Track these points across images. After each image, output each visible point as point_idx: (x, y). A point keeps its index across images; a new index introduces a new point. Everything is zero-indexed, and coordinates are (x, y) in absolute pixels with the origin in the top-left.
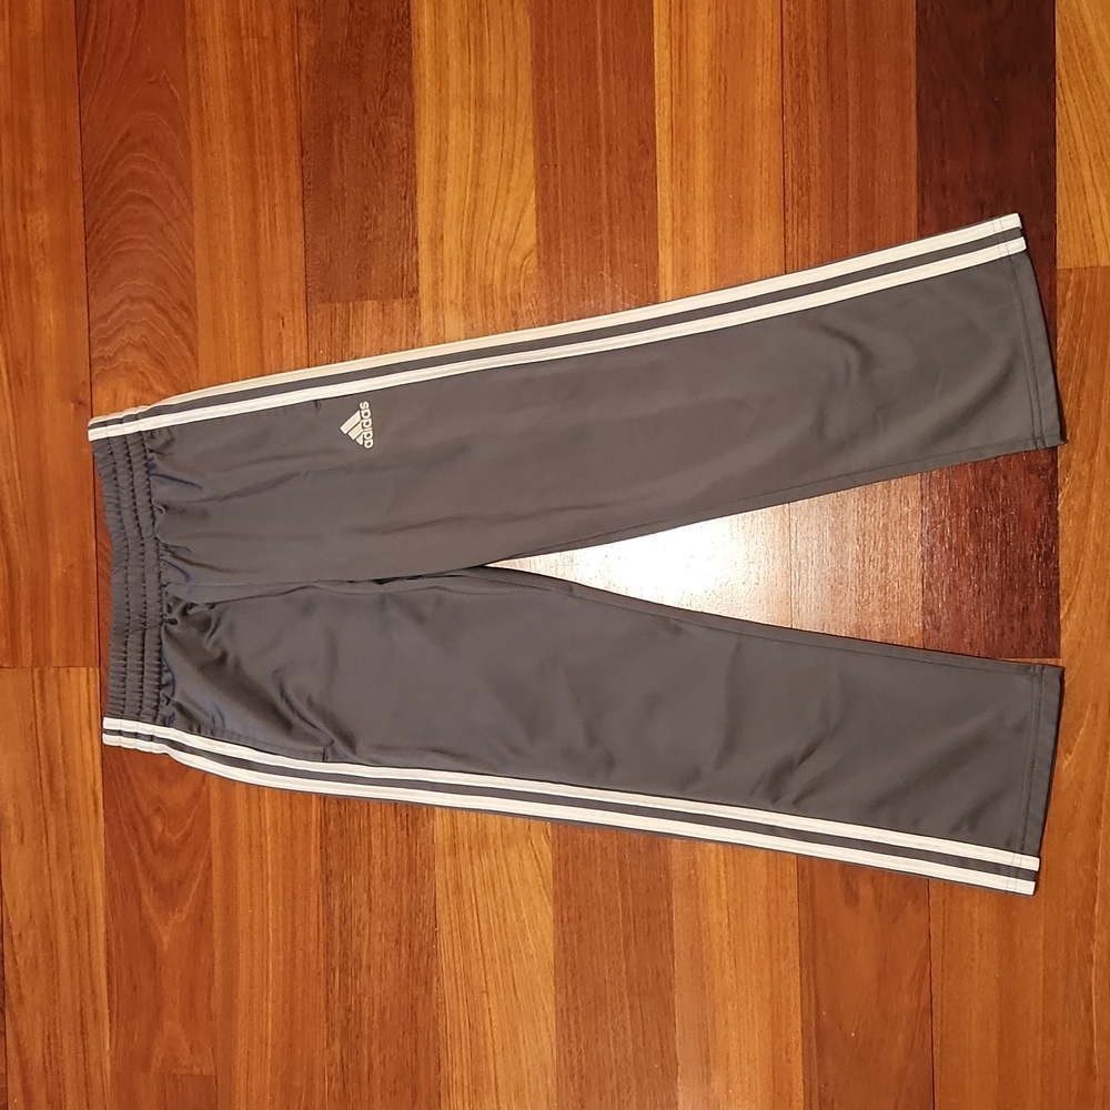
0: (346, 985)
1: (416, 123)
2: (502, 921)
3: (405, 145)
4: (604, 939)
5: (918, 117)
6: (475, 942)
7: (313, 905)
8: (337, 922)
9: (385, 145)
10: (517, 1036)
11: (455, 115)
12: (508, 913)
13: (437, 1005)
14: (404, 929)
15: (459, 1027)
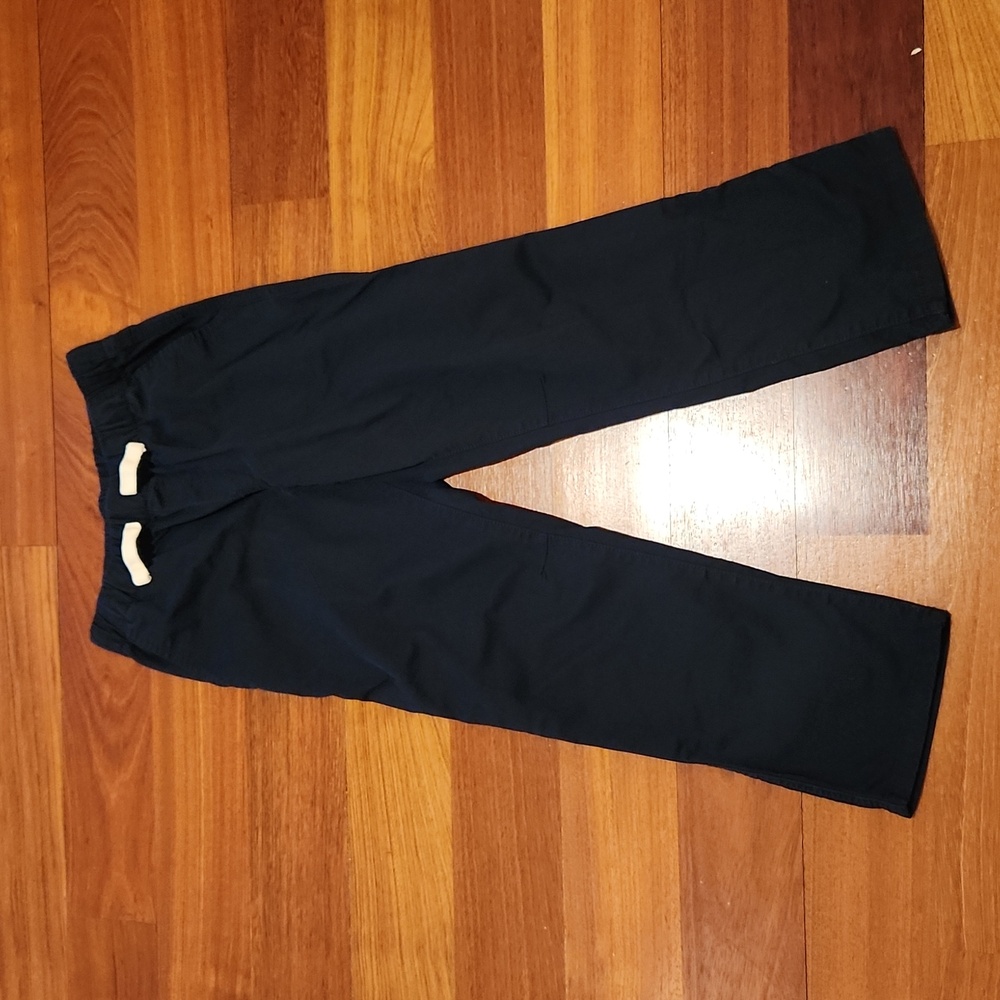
0: (267, 843)
1: (326, 32)
2: (405, 785)
3: (317, 53)
4: (497, 806)
6: (381, 805)
7: (239, 767)
8: (259, 784)
9: (299, 53)
10: (418, 895)
11: (361, 22)
12: (410, 778)
13: (347, 864)
14: (318, 792)
15: (367, 885)
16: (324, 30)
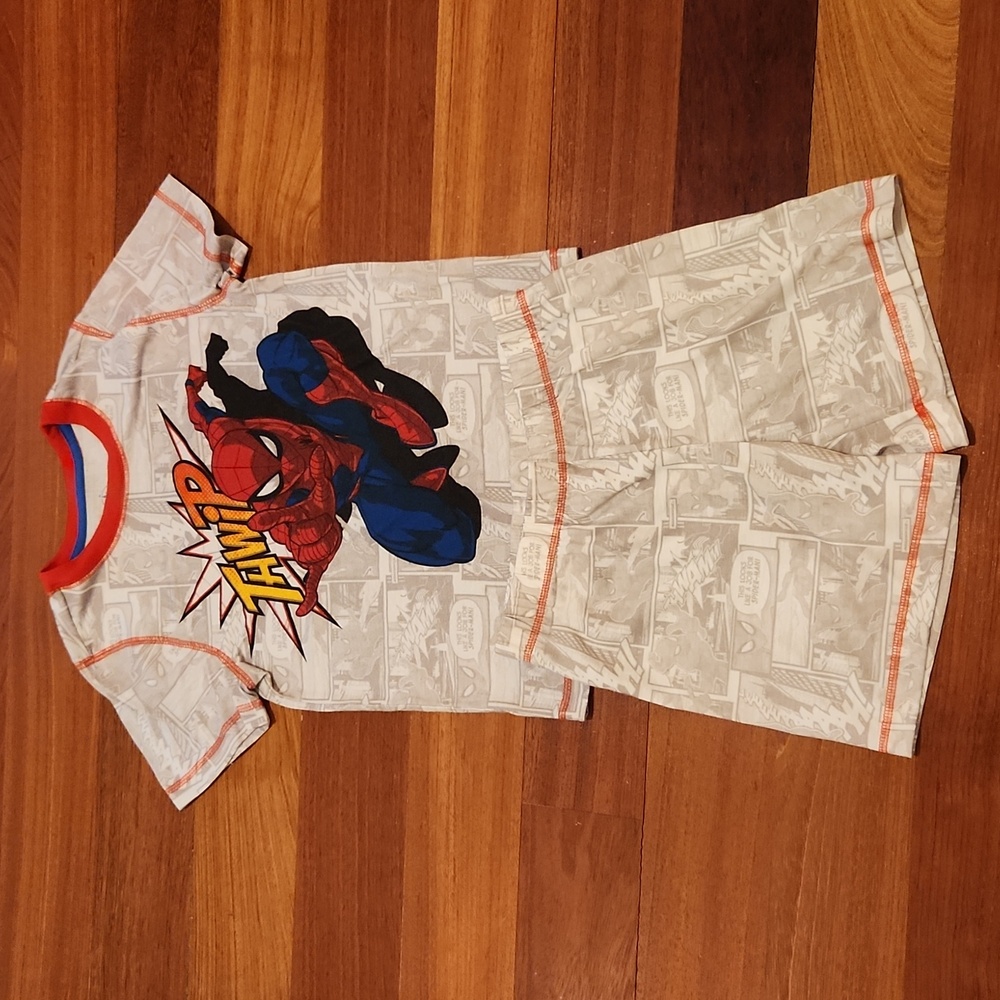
0: (111, 894)
1: (220, 78)
2: (251, 849)
3: (210, 99)
4: (340, 879)
5: (681, 94)
6: (226, 866)
7: (88, 815)
8: (107, 833)
9: (191, 96)
10: (257, 961)
11: (255, 72)
12: (256, 843)
13: (189, 922)
14: (164, 847)
15: (207, 946)
16: (217, 75)
